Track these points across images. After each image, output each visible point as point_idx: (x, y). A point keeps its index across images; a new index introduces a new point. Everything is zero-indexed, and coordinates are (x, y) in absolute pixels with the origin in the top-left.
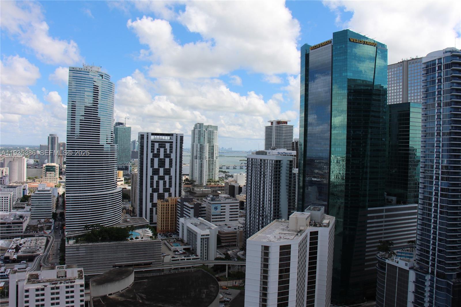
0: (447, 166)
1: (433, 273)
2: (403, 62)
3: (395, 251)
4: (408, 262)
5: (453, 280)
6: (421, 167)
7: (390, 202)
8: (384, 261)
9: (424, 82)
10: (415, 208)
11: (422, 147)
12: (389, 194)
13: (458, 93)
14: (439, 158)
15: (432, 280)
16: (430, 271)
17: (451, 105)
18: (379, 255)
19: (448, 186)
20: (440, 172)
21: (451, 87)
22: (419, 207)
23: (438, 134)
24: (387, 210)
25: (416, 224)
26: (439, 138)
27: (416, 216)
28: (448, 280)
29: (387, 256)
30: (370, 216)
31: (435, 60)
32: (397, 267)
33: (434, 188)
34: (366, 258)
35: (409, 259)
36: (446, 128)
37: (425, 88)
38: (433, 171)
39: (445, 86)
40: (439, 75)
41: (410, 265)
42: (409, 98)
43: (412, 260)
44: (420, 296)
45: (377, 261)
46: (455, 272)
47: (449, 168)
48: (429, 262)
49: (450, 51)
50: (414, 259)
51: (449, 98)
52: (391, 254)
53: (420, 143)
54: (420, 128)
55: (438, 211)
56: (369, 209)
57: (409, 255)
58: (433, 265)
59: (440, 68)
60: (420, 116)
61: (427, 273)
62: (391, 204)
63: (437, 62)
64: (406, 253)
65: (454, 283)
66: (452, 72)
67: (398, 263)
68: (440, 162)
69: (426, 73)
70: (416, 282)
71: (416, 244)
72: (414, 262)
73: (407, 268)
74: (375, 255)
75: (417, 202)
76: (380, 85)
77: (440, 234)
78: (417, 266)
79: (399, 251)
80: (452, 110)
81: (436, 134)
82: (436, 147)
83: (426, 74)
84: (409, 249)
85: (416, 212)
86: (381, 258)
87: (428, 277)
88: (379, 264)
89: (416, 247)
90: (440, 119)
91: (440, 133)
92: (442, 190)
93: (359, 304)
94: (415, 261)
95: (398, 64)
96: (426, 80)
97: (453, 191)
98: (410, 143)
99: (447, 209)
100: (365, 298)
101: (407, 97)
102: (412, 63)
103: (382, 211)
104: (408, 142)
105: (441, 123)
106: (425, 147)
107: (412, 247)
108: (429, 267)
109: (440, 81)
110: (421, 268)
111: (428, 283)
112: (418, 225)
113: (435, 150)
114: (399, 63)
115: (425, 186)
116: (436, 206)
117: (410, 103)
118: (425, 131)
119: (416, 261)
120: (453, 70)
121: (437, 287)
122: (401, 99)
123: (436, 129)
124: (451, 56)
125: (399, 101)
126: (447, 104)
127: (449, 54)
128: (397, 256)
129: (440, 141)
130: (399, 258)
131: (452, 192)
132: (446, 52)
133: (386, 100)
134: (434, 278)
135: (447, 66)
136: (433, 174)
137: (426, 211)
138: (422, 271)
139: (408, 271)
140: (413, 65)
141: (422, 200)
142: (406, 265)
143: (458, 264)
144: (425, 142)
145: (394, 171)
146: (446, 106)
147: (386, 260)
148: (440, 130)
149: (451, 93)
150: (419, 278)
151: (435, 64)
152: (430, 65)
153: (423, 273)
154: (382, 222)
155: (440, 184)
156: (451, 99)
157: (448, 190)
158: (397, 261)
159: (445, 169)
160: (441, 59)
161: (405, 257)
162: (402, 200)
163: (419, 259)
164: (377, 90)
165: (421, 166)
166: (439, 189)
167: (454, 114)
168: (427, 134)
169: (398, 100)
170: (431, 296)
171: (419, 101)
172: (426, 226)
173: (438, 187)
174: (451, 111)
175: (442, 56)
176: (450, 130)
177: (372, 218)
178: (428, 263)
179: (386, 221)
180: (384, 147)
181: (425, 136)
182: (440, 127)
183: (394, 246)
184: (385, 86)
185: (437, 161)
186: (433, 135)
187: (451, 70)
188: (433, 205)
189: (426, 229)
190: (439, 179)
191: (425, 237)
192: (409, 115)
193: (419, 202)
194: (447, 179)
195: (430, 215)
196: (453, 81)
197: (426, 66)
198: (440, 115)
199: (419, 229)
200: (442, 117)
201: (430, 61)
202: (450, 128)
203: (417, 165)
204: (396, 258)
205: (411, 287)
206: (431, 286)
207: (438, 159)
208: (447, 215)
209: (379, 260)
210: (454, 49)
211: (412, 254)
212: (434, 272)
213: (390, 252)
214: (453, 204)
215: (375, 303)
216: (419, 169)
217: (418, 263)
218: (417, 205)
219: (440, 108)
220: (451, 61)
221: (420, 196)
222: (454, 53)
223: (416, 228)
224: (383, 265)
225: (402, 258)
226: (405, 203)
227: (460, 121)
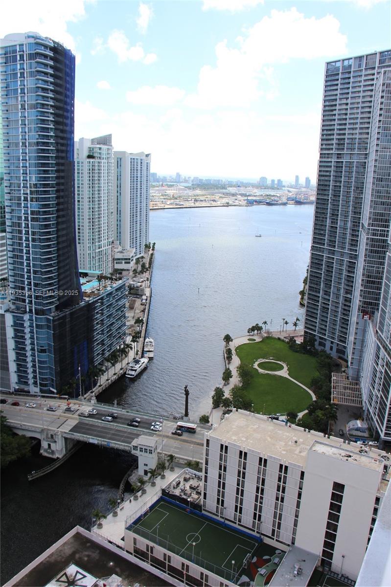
0: (36, 184)
1: (31, 311)
4: (3, 304)
5: (52, 314)
6: (6, 187)
9: (3, 75)
10: (3, 238)
11: (5, 160)
13: (44, 93)
14: (26, 174)
15: (31, 320)
16: (28, 310)
17: (37, 108)
19: (39, 208)
20: (29, 192)
21: (36, 84)
22: (8, 236)
23: (24, 144)
25: (6, 257)
26: (25, 149)
27: (5, 248)
28: (47, 315)
31: (16, 45)
33: (23, 212)
35: (2, 300)
36: (33, 137)
37: (5, 82)
38: (20, 190)
39: (30, 83)
40: (22, 67)
41: (5, 307)
43: (6, 301)
44: (20, 340)
46: (53, 305)
47: (39, 186)
49: (33, 37)
50: (8, 299)
51: (35, 98)
55: (30, 239)
57: (2, 296)
58: (30, 302)
59: (22, 57)
61: (25, 312)
63: (18, 50)
65: (53, 317)
66: (36, 65)
68: (28, 179)
69: (5, 61)
70: (14, 326)
71: (8, 281)
72: (9, 303)
75: (4, 231)
77: (34, 265)
78: (13, 307)
80: (39, 115)
81: (21, 144)
82: (22, 160)
83: (6, 64)
84: (1, 289)
85: (4, 243)
87: (26, 317)
89: (9, 286)
90: (25, 125)
91: (25, 143)
92: (33, 213)
94: (10, 301)
96: (5, 72)
97: (45, 213)
99: (40, 236)
105: (27, 131)
106: (9, 160)
107: (5, 286)
108: (26, 305)
109: (22, 74)
110: (18, 308)
111: (27, 324)
112: (9, 259)
113: (21, 165)
115: (13, 210)
116: (27, 233)
118: (8, 140)
119: (11, 301)
120: (37, 62)
121: (37, 326)
123: (21, 137)
124: (35, 43)
126: (31, 107)
127: (32, 41)
129: (26, 153)
131: (43, 215)
132: (29, 37)
134: (32, 316)
135: (32, 56)
136: (20, 194)
137: (17, 240)
138: (19, 312)
139: (4, 315)
141: (10, 228)
142: (1, 308)
144: (8, 154)
146: (31, 109)
148: (26, 139)
149: (36, 92)
150: (17, 320)
151: (15, 51)
152: (10, 51)
153: (21, 313)
155: (29, 206)
156: (37, 100)
157: (39, 213)
159: (34, 188)
160: (23, 45)
163: (14, 298)
165: (5, 185)
166: (29, 212)
167: (41, 119)
168: (9, 144)
170: (32, 338)
172: (18, 259)
173: (28, 210)
174: (37, 116)
175: (25, 41)
176: (38, 139)
178: (24, 301)
181: (8, 147)
182: (25, 135)
185: (25, 179)
186: (17, 145)
188: (24, 232)
189: (18, 261)
190: (27, 201)
191: (18, 271)
193: (7, 230)
194: (37, 200)
195: (20, 244)
196: (38, 77)
197: (4, 52)
198: (25, 120)
199: (10, 263)
200: (27, 123)
201: (10, 46)
202: (37, 137)
205: (10, 332)
206: (31, 326)
208: (40, 242)
210: (38, 35)
211: (6, 294)
212: (32, 310)
214: (45, 229)
216: (4, 189)
217: (14, 304)
218: (4, 234)
219: (24, 110)
220: (35, 50)
221: (8, 223)
222: (38, 41)
223: (6, 262)
227: (48, 128)
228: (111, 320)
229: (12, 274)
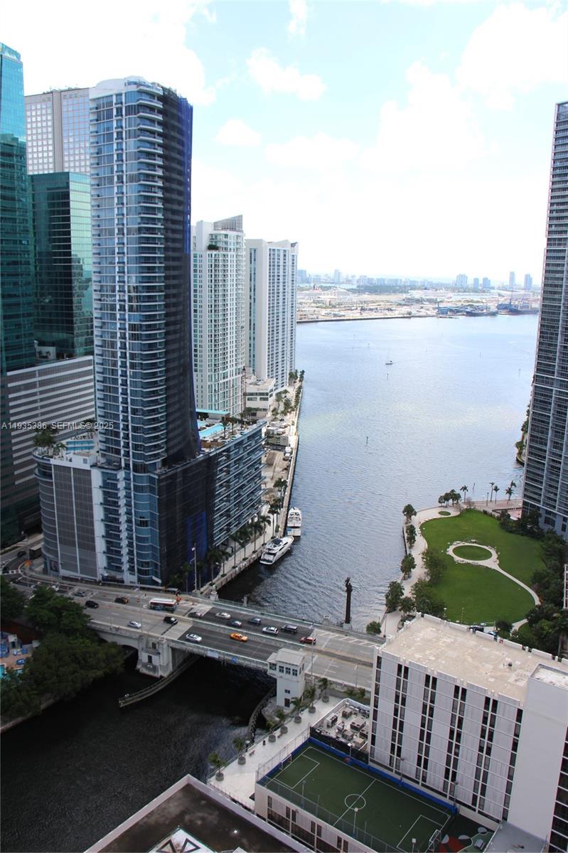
0: (137, 286)
1: (127, 466)
2: (52, 92)
3: (64, 442)
4: (88, 456)
5: (158, 471)
6: (95, 291)
7: (46, 357)
8: (48, 462)
9: (93, 136)
10: (89, 363)
11: (94, 254)
12: (42, 344)
13: (149, 159)
14: (124, 272)
15: (127, 479)
16: (123, 465)
17: (140, 180)
18: (37, 453)
19: (140, 321)
20: (126, 298)
21: (138, 148)
22: (96, 361)
23: (121, 231)
24: (42, 373)
25: (92, 390)
26: (122, 238)
27: (92, 377)
28: (150, 472)
29: (51, 452)
30: (13, 387)
31: (112, 96)
32: (70, 468)
33: (118, 326)
34: (15, 463)
35: (87, 451)
36: (132, 221)
37: (95, 147)
38: (115, 296)
39: (130, 145)
40: (119, 125)
41: (91, 460)
42: (66, 165)
43: (93, 452)
44: (111, 507)
45: (36, 465)
46: (159, 458)
47: (140, 289)
48: (120, 450)
49: (135, 83)
50: (96, 449)
51: (136, 167)
52: (58, 447)
53: (90, 247)
54: (89, 221)
55: (128, 364)
56: (9, 374)
57: (87, 445)
58: (127, 454)
59: (119, 111)
60: (88, 198)
61: (119, 468)
62: (47, 361)
63: (114, 101)
64: (82, 443)
65: (159, 476)
66: (138, 121)
67: (71, 460)
68: (126, 279)
69: (96, 118)
70: (103, 488)
72: (97, 454)
73: (87, 467)
74: (30, 454)
75: (92, 353)
76: (12, 135)
77: (133, 402)
78: (102, 460)
79: (69, 440)
80: (142, 190)
81: (116, 231)
82: (118, 253)
83: (97, 120)
84: (85, 434)
85: (91, 370)
86: (42, 459)
87: (121, 475)
88: (39, 470)
89: (97, 430)
90: (123, 204)
91: (123, 229)
92: (133, 327)
93: (15, 545)
94: (98, 452)
95: (43, 96)
96: (97, 132)
97: (149, 327)
98: (73, 248)
99: (141, 360)
100: (23, 533)
101: (63, 162)
102: (68, 97)
103: (32, 375)
104: (69, 247)
105: (125, 212)
106: (99, 254)
107: (91, 431)
108: (121, 459)
109: (120, 134)
110: (109, 462)
111: (121, 485)
112: (97, 392)
113: (117, 260)
114: (44, 94)
116: (123, 355)
117: (68, 173)
118: (99, 226)
119: (100, 452)
120: (141, 117)
121: (136, 488)
122: (51, 166)
123: (116, 221)
124: (138, 91)
125: (48, 169)
126: (131, 179)
127: (134, 88)
128: (67, 449)
129: (123, 244)
130: (72, 451)
131: (146, 331)
132: (130, 83)
133: (24, 166)
134: (130, 473)
135: (130, 110)
136: (115, 301)
137: (109, 366)
138: (111, 467)
139: (89, 472)
140: (70, 102)
141: (100, 348)
142: (85, 461)
143: (162, 446)
144: (99, 245)
145: (47, 301)
146: (131, 182)
147: (51, 460)
148: (123, 224)
149: (139, 159)
150: (108, 479)
151: (110, 104)
152: (103, 104)
153: (114, 470)
154: (34, 394)
155: (127, 317)
156: (139, 170)
157: (141, 327)
158: (69, 458)
159: (134, 292)
160: (121, 95)
161: (82, 448)
162: (65, 351)
163: (104, 448)
164: (8, 145)
165: (94, 288)
166: (127, 327)
167: (145, 196)
168: (101, 232)
169: (46, 167)
170: (128, 505)
171: (83, 170)
172: (110, 392)
173: (125, 324)
174: (139, 192)
175: (123, 90)
176: (139, 224)
177: (17, 389)
178: (118, 452)
179: (41, 393)
180: (26, 256)
181: (99, 235)
182: (122, 219)
183: (61, 433)
184: (22, 139)
185: (121, 279)
186: (111, 232)
187: (138, 117)
188: (119, 354)
189: (110, 396)
190: (125, 310)
191: (110, 410)
192: (67, 196)
193: (96, 352)
194: (139, 309)
195: (114, 372)
196: (141, 138)
197: (96, 106)
198: (122, 198)
199: (99, 399)
200: (125, 202)
201: (103, 97)
202: (139, 220)
203: (86, 288)
204: (67, 454)
205: (97, 496)
206: (127, 488)
207: (122, 275)
208: (142, 369)
209: (39, 463)
210: (142, 80)
211: (92, 442)
212: (129, 464)
213: (55, 446)
214: (149, 350)
215: (41, 536)
216: (92, 294)
217: (103, 455)
218: (90, 357)
219: (121, 184)
220: (138, 100)
221: (97, 341)
222: (142, 88)
223: (93, 396)
224: (45, 470)
225: (76, 452)
226: (71, 356)
227: (154, 208)
228: (240, 481)
229: (102, 414)
